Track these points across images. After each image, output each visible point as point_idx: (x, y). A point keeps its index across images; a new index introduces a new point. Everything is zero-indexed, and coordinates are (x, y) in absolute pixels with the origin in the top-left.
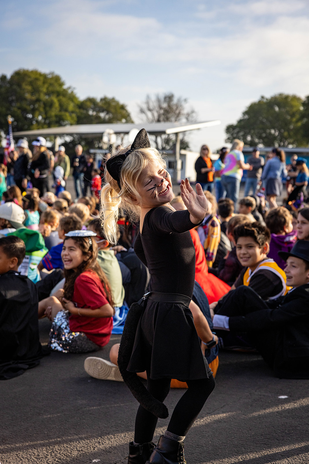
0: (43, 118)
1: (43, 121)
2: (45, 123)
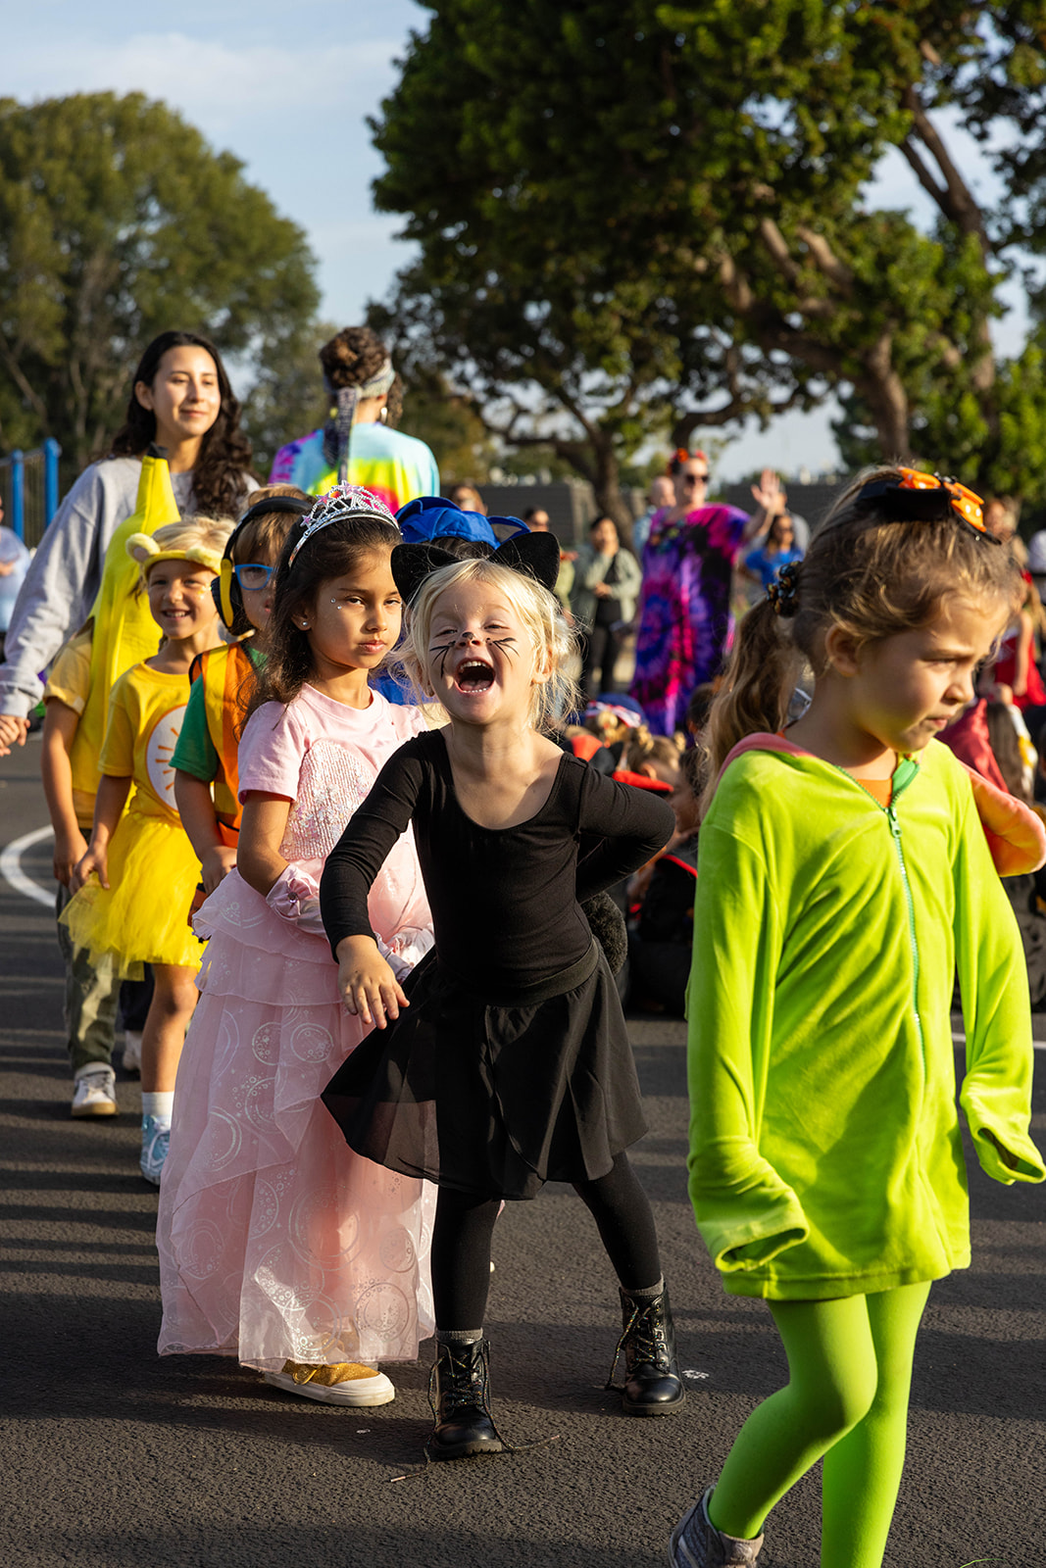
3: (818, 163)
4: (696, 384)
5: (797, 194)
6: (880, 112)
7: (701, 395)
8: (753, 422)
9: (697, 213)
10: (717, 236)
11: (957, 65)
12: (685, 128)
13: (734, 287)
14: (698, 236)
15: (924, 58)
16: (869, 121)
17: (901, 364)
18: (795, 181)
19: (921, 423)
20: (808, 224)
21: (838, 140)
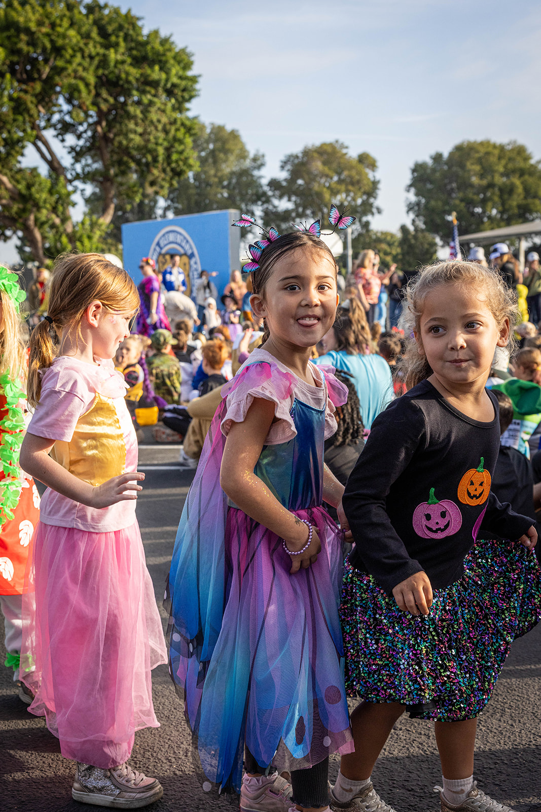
0: (499, 212)
1: (499, 216)
2: (502, 219)
6: (24, 131)
11: (52, 114)
15: (39, 112)
16: (21, 134)
17: (38, 224)
19: (47, 245)
20: (1, 172)
21: (9, 141)
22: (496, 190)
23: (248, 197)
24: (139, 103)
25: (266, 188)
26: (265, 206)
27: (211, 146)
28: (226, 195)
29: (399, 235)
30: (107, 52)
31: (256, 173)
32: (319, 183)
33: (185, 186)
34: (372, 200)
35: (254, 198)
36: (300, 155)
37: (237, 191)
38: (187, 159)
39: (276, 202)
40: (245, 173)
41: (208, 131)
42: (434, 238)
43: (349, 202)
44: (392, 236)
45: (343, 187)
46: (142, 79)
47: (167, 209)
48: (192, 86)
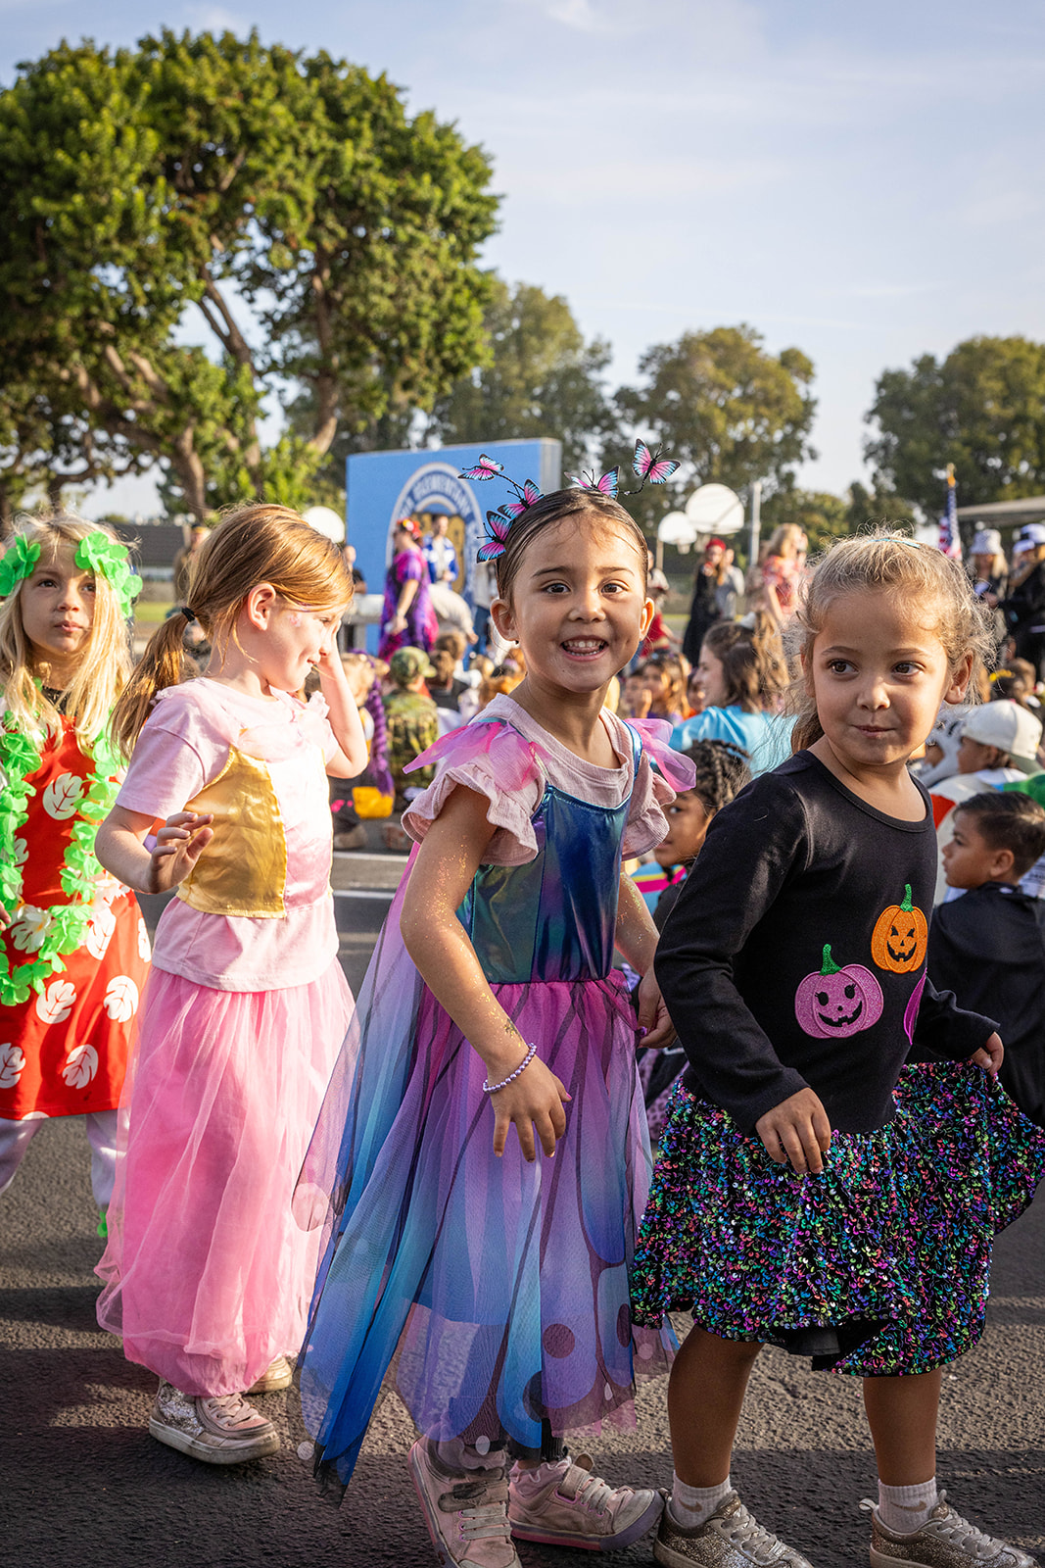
0: (1033, 467)
1: (1032, 475)
2: (1037, 481)
3: (142, 311)
4: (64, 454)
5: (130, 330)
6: (184, 280)
7: (67, 462)
8: (102, 481)
9: (61, 341)
10: (76, 356)
11: (235, 253)
12: (54, 281)
13: (88, 391)
14: (62, 355)
15: (212, 247)
16: (177, 286)
17: (199, 446)
18: (127, 322)
19: (212, 486)
20: (137, 351)
21: (156, 297)
22: (1031, 428)
23: (578, 417)
24: (391, 240)
25: (610, 404)
26: (608, 435)
27: (516, 324)
28: (537, 412)
29: (847, 500)
30: (339, 147)
31: (593, 375)
32: (708, 401)
33: (465, 392)
34: (801, 435)
35: (588, 419)
36: (676, 347)
37: (557, 406)
38: (471, 344)
39: (626, 429)
40: (574, 374)
41: (512, 295)
42: (911, 510)
43: (760, 436)
44: (835, 501)
45: (750, 409)
46: (400, 198)
47: (429, 432)
48: (487, 214)
